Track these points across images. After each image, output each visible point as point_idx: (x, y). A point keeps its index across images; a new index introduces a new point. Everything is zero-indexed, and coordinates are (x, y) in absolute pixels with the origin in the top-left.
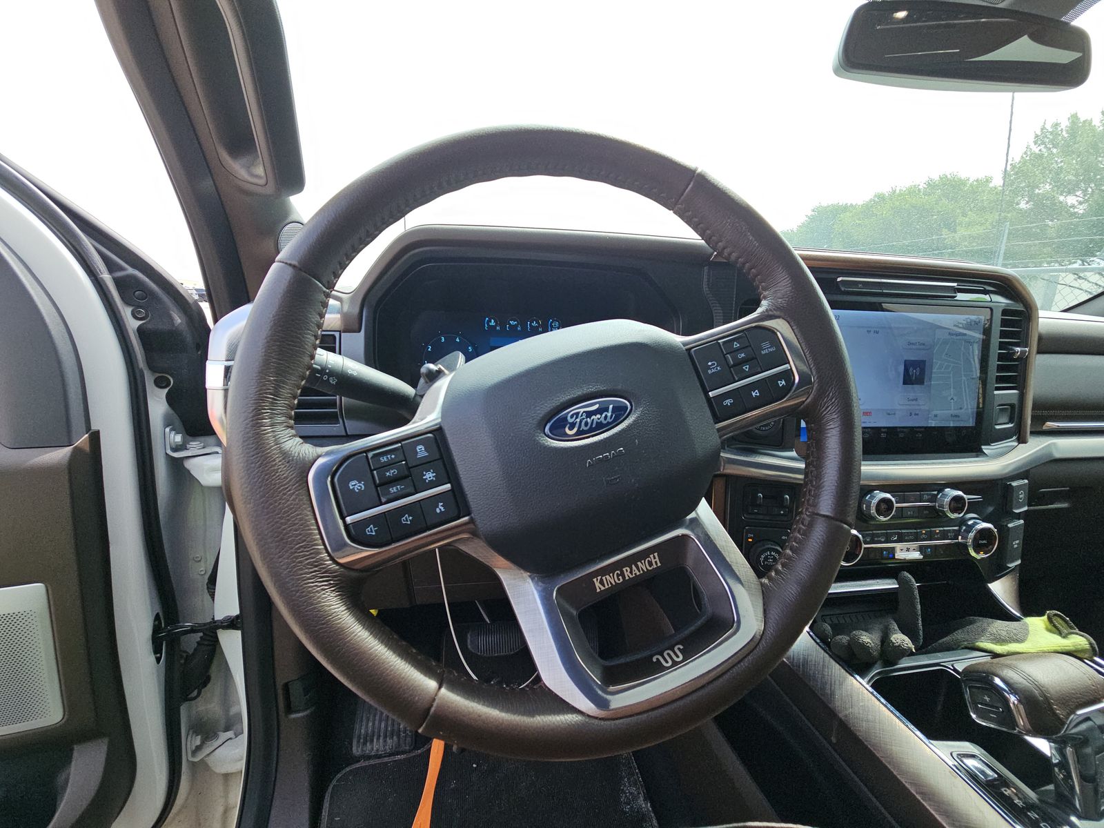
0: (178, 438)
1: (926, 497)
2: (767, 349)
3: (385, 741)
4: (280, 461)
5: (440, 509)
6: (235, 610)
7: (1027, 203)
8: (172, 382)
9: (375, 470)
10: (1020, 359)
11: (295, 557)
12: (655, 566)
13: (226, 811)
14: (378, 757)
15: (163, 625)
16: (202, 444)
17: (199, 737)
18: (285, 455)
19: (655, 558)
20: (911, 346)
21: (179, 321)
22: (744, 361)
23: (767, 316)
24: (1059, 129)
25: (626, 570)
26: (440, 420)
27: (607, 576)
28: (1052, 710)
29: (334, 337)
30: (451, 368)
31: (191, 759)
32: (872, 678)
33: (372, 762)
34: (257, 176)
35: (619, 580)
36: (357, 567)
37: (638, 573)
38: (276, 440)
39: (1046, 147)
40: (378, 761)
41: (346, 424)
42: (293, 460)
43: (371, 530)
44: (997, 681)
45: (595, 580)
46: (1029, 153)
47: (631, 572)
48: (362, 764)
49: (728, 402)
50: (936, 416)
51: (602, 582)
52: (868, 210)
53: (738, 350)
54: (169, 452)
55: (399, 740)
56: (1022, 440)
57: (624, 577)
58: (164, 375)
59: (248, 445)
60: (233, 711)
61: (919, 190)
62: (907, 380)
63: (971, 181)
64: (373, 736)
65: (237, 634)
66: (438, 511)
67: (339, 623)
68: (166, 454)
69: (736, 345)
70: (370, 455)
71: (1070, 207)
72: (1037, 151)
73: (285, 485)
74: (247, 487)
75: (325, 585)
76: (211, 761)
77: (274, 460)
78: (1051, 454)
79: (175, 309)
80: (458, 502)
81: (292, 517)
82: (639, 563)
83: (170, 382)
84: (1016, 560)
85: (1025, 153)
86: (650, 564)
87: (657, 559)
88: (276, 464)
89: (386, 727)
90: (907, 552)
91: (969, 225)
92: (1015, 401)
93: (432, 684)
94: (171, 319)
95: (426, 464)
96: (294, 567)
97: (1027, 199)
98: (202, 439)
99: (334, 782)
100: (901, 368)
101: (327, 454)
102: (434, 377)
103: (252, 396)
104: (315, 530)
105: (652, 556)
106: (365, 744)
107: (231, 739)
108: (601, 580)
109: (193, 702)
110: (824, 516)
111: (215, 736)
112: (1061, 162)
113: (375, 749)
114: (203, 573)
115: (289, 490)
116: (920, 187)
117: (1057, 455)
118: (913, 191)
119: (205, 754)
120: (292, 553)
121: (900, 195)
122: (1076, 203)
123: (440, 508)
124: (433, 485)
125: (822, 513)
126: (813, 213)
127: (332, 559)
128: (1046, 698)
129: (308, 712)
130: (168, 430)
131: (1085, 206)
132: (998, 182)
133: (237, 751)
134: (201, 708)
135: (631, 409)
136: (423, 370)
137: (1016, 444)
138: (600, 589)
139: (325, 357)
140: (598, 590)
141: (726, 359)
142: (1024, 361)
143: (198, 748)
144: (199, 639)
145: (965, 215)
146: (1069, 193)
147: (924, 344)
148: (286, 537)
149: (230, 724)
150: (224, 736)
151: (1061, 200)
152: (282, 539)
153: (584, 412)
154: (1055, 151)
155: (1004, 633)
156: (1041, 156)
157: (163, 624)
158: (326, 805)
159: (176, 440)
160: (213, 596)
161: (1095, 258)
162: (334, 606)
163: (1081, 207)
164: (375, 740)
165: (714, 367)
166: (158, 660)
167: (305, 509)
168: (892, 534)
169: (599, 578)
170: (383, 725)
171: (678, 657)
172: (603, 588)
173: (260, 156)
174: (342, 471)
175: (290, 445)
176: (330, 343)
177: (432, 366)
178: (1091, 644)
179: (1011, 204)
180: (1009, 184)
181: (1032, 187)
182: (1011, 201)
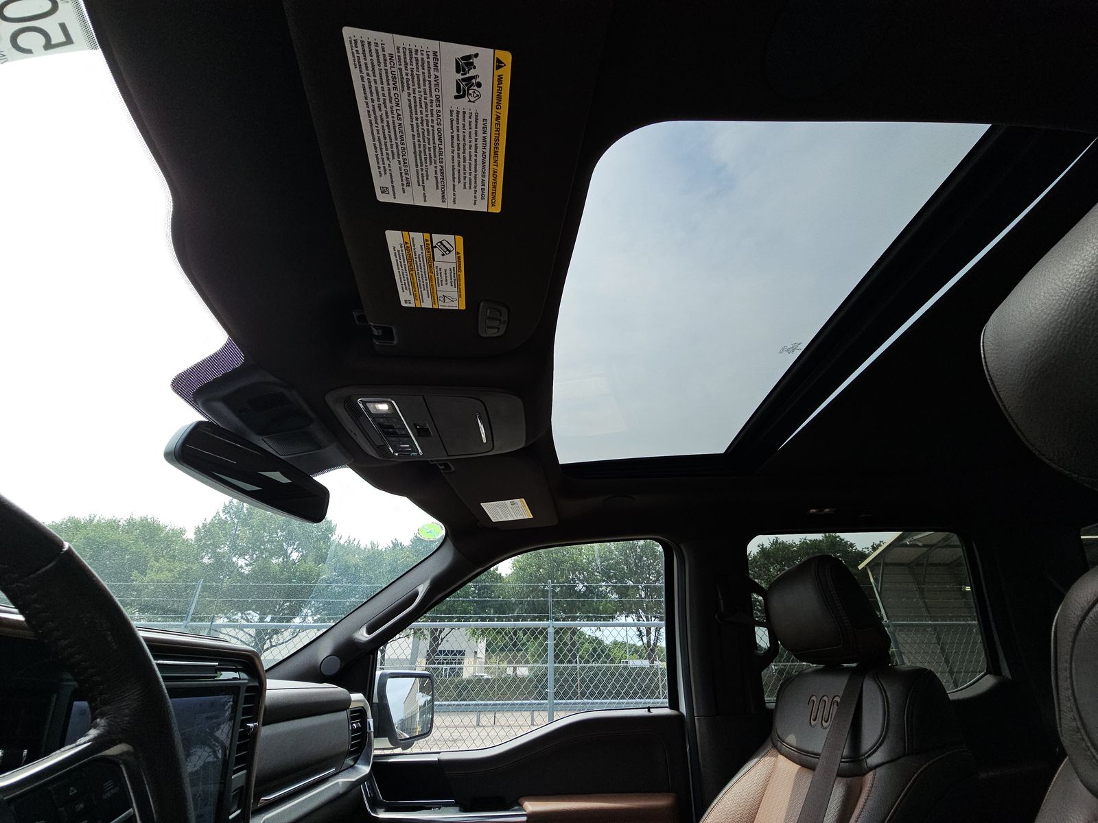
7: (209, 559)
46: (217, 518)
61: (119, 525)
63: (168, 529)
71: (239, 567)
72: (223, 518)
85: (215, 517)
91: (160, 570)
97: (209, 555)
112: (239, 530)
121: (98, 526)
122: (244, 565)
131: (249, 568)
132: (190, 535)
142: (254, 736)
145: (157, 560)
146: (241, 556)
151: (234, 560)
156: (226, 522)
163: (246, 568)
179: (197, 558)
180: (199, 539)
181: (215, 546)
182: (198, 554)
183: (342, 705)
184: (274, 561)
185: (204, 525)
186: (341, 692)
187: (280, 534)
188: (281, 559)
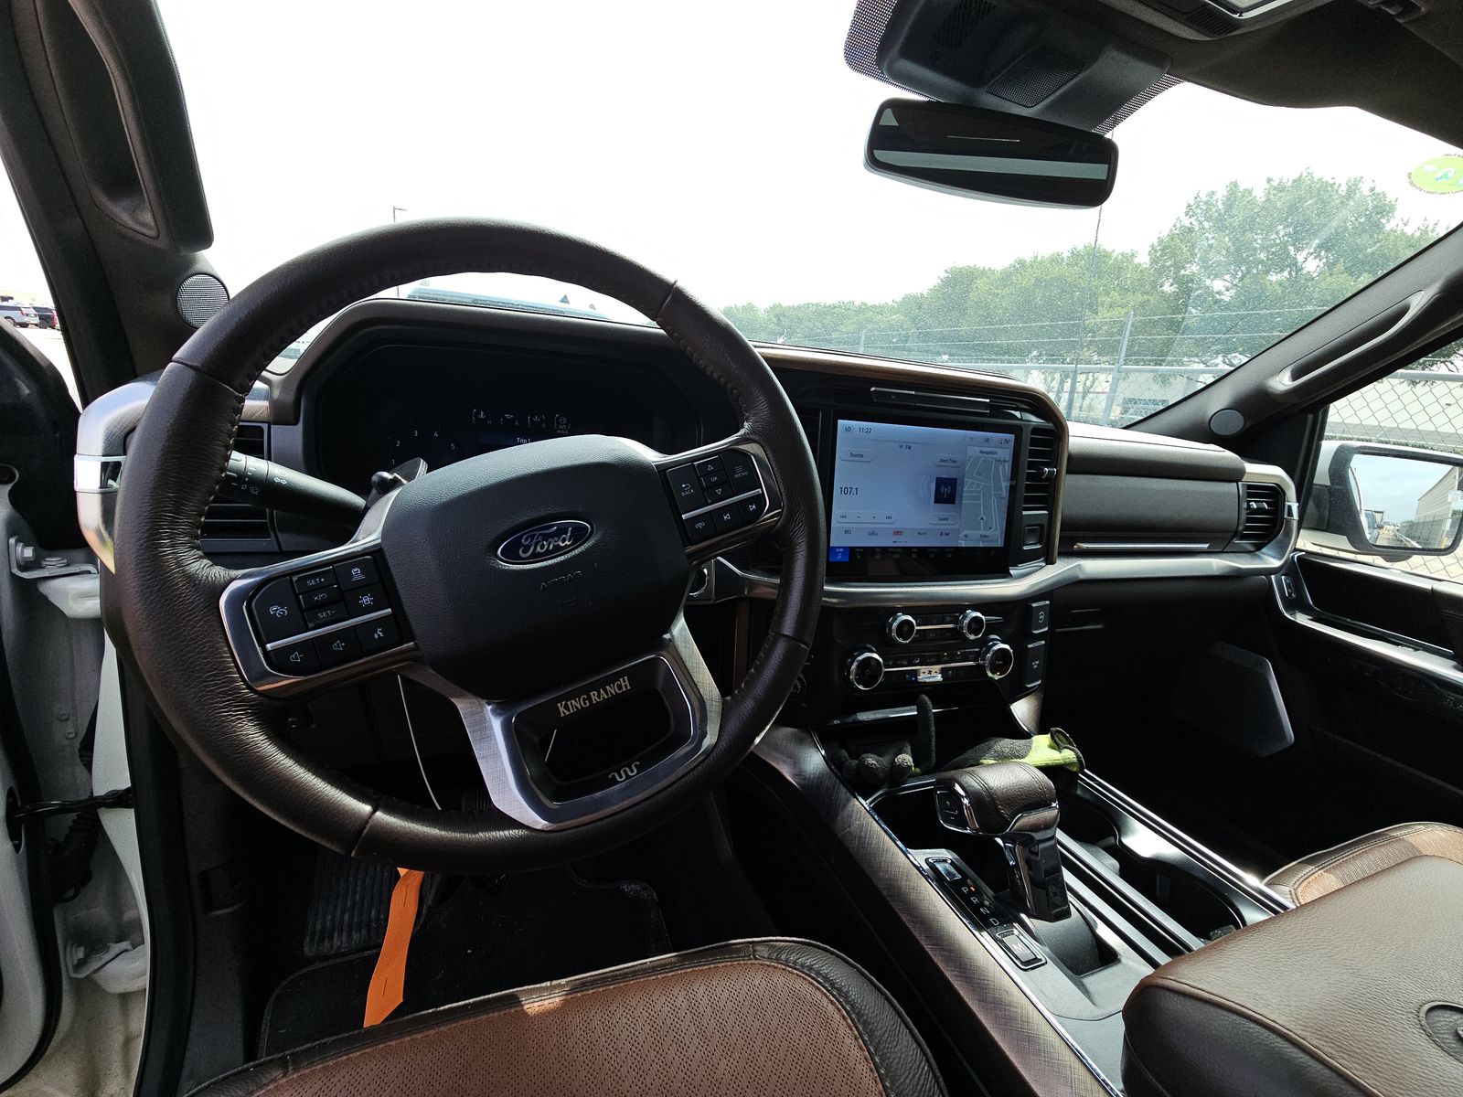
0: (29, 553)
1: (948, 619)
2: (740, 473)
3: (350, 936)
4: (184, 585)
5: (379, 635)
6: (123, 781)
7: (1172, 285)
8: (17, 476)
9: (300, 594)
10: (1048, 479)
11: (204, 686)
12: (624, 689)
13: (128, 1041)
14: (338, 955)
15: (19, 804)
16: (65, 561)
17: (82, 948)
18: (191, 579)
19: (624, 681)
20: (942, 464)
21: (27, 391)
22: (717, 485)
23: (744, 440)
24: (1215, 198)
25: (594, 695)
26: (380, 541)
27: (573, 701)
28: (998, 810)
29: (261, 429)
30: (410, 477)
31: (73, 975)
32: (875, 799)
33: (331, 962)
34: (144, 225)
35: (585, 704)
36: (281, 696)
37: (606, 697)
38: (178, 562)
39: (1197, 220)
40: (338, 961)
41: (280, 540)
42: (199, 584)
43: (296, 657)
44: (958, 788)
45: (559, 705)
46: (1178, 226)
47: (599, 696)
48: (318, 965)
49: (700, 525)
50: (966, 536)
51: (566, 707)
52: (1006, 277)
53: (712, 472)
54: (15, 571)
55: (369, 933)
56: (1050, 561)
57: (591, 701)
58: (6, 465)
59: (143, 567)
60: (128, 916)
61: (1062, 259)
62: (939, 499)
63: (1115, 255)
64: (334, 930)
65: (129, 815)
66: (376, 636)
67: (258, 752)
68: (11, 573)
69: (710, 468)
70: (295, 578)
71: (1217, 293)
72: (1188, 225)
73: (190, 611)
74: (142, 614)
75: (241, 714)
76: (101, 978)
77: (176, 584)
78: (1078, 577)
79: (22, 377)
80: (399, 627)
81: (199, 645)
82: (608, 687)
83: (15, 475)
84: (1038, 680)
85: (1175, 226)
86: (620, 687)
87: (627, 682)
88: (179, 588)
89: (351, 918)
90: (931, 674)
91: (1111, 306)
92: (1045, 522)
93: (366, 808)
94: (17, 389)
95: (362, 588)
96: (204, 696)
97: (1171, 280)
98: (65, 553)
99: (277, 991)
100: (933, 486)
101: (244, 577)
102: (387, 487)
103: (146, 514)
104: (228, 657)
105: (621, 680)
106: (321, 940)
107: (127, 951)
108: (566, 705)
109: (70, 903)
110: (786, 636)
111: (106, 949)
112: (1213, 238)
113: (335, 946)
114: (71, 736)
115: (196, 616)
116: (1063, 255)
117: (1082, 576)
118: (1056, 260)
119: (91, 970)
120: (201, 682)
121: (1041, 263)
122: (1223, 289)
123: (379, 633)
124: (369, 609)
125: (786, 633)
126: (947, 275)
127: (249, 687)
128: (993, 800)
129: (236, 907)
130: (12, 541)
131: (1233, 292)
132: (1143, 259)
133: (137, 964)
134: (82, 914)
135: (592, 532)
136: (374, 478)
137: (1044, 564)
138: (564, 713)
139: (243, 462)
140: (563, 715)
141: (700, 482)
142: (1053, 482)
143: (81, 964)
144: (71, 823)
145: (1108, 294)
146: (1216, 276)
147: (955, 461)
148: (192, 666)
149: (127, 932)
150: (116, 948)
151: (1208, 284)
152: (189, 667)
153: (540, 534)
154: (1206, 225)
155: (1007, 750)
156: (1191, 230)
157: (19, 802)
158: (267, 1016)
159: (25, 555)
160: (88, 765)
161: (1237, 354)
162: (254, 735)
163: (1228, 293)
164: (336, 935)
165: (686, 489)
166: (17, 848)
167: (217, 635)
168: (916, 657)
169: (564, 703)
170: (347, 917)
171: (632, 771)
172: (567, 713)
173: (147, 199)
174: (261, 595)
175: (196, 568)
176: (253, 442)
177: (386, 475)
178: (1078, 757)
179: (1155, 285)
180: (1154, 261)
181: (1178, 266)
182: (1155, 282)
183: (1233, 476)
184: (1273, 277)
185: (1161, 241)
186: (1231, 458)
187: (1282, 233)
188: (1286, 273)
